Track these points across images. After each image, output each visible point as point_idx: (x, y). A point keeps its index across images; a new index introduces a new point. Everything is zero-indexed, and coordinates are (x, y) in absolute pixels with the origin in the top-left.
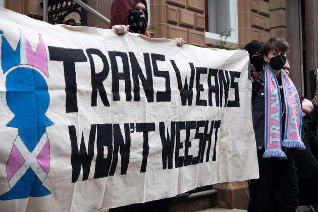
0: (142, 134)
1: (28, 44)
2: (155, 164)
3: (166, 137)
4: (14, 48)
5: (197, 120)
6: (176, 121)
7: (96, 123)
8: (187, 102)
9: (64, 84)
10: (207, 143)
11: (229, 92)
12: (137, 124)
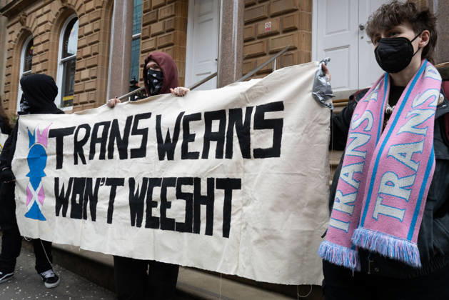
0: (110, 187)
2: (122, 219)
3: (135, 193)
5: (178, 177)
6: (149, 177)
8: (166, 157)
9: (55, 151)
10: (203, 208)
11: (252, 136)
12: (108, 179)
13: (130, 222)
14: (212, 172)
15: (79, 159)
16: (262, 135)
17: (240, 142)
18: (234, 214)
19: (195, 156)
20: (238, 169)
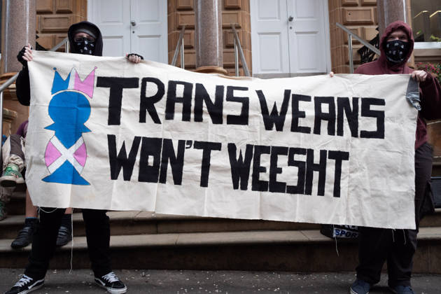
0: (201, 151)
1: (77, 76)
2: (221, 182)
3: (238, 158)
4: (64, 78)
5: (289, 147)
6: (255, 144)
7: (142, 135)
8: (274, 127)
9: (107, 104)
10: (316, 175)
11: (359, 121)
12: (196, 142)
13: (232, 185)
14: (325, 145)
15: (148, 117)
16: (367, 121)
17: (349, 124)
18: (343, 179)
19: (307, 130)
20: (347, 144)
